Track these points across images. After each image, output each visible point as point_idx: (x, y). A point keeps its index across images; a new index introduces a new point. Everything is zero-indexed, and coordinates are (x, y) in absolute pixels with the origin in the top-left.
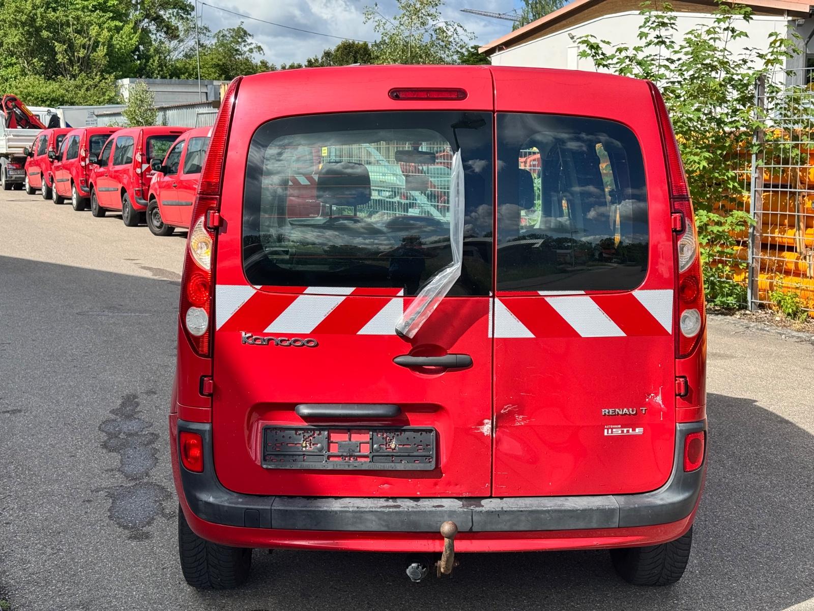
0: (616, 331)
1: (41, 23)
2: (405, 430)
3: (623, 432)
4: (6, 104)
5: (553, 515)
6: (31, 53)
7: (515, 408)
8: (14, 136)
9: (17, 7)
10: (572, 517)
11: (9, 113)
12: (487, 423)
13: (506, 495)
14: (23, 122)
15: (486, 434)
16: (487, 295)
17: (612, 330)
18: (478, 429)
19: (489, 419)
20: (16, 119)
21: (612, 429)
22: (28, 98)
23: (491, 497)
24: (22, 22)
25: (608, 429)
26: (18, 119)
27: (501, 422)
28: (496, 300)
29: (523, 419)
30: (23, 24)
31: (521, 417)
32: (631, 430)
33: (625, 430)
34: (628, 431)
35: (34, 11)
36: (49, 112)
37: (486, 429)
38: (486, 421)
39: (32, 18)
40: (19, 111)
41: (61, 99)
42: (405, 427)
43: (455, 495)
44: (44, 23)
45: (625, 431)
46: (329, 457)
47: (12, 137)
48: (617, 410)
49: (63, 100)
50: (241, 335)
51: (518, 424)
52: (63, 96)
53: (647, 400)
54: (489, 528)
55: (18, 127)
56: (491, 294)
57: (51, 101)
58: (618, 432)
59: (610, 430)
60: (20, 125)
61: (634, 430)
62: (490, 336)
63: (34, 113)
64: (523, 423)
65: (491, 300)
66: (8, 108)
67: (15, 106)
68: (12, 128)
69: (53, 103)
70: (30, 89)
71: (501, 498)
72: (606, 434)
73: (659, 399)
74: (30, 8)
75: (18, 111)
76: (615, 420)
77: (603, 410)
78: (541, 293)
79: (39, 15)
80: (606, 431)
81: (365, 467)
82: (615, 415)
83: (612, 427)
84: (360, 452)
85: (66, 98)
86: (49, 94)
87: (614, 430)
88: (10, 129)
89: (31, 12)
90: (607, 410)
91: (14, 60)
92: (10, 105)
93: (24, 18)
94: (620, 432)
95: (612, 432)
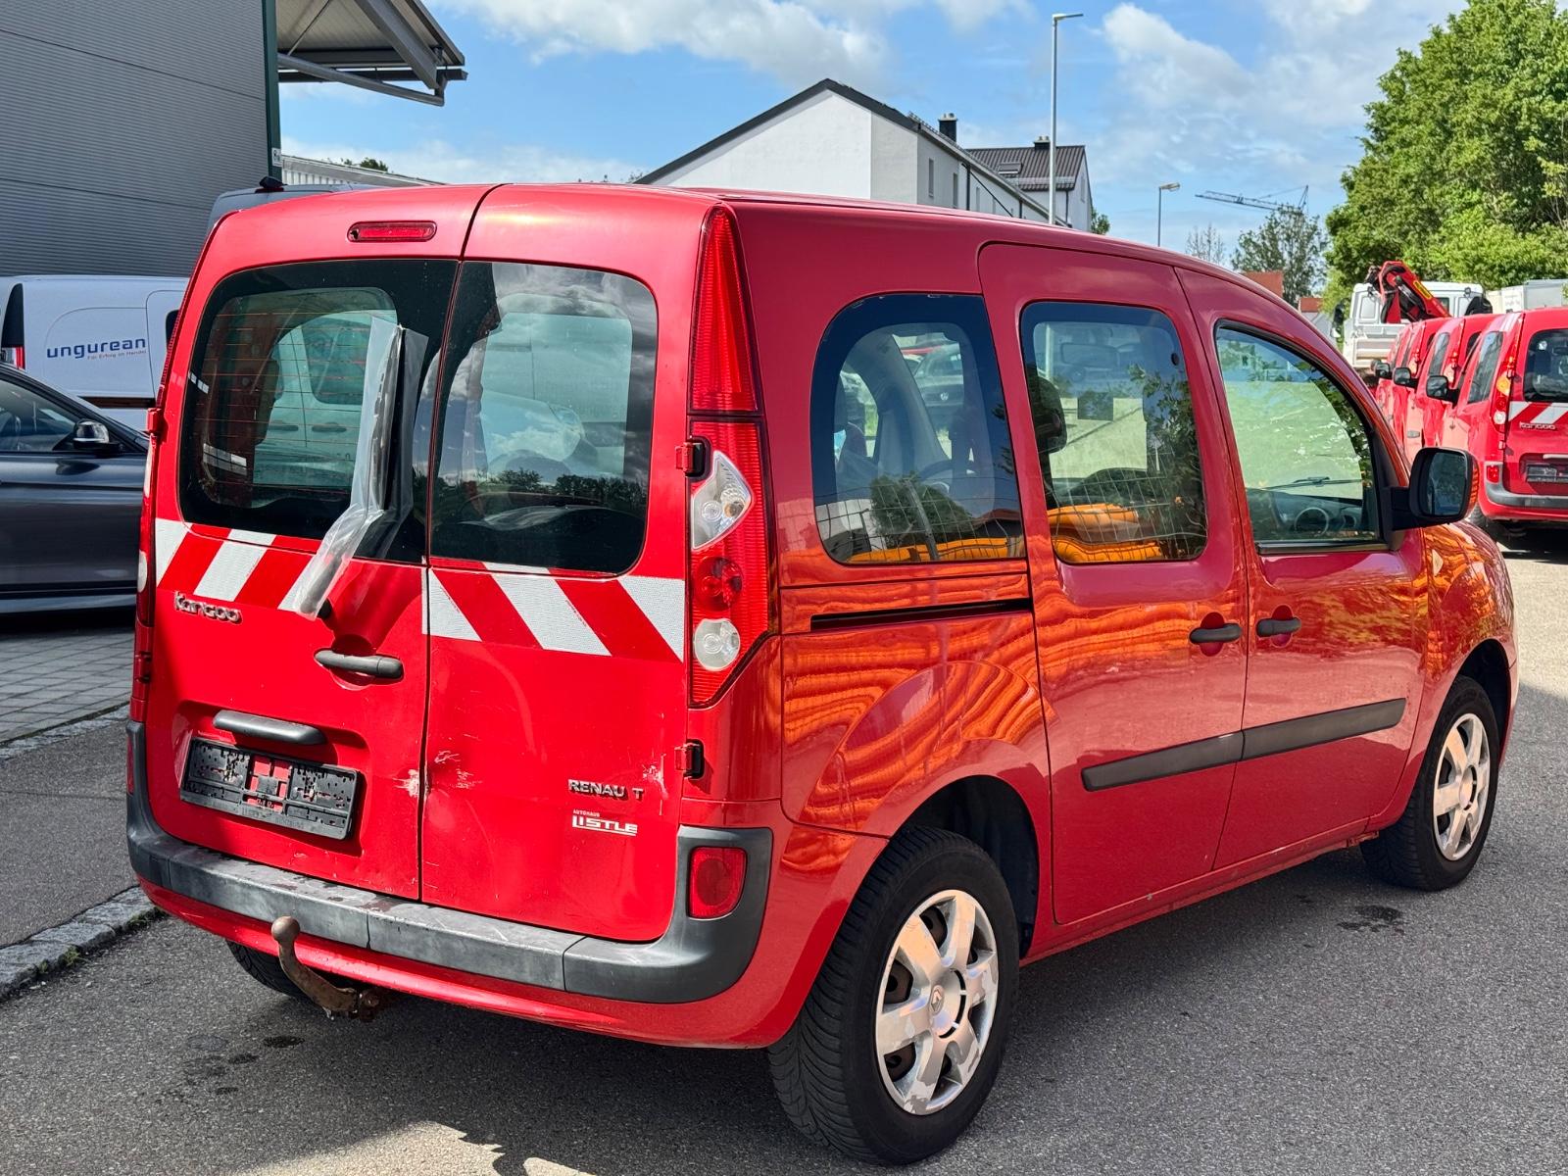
0: (594, 646)
1: (1528, 123)
2: (326, 771)
3: (603, 826)
4: (1384, 278)
5: (469, 945)
6: (1506, 182)
7: (455, 757)
8: (1369, 336)
9: (1485, 96)
10: (494, 956)
11: (1388, 296)
12: (414, 776)
13: (438, 902)
14: (1414, 311)
15: (411, 794)
16: (418, 562)
17: (587, 642)
18: (401, 783)
19: (416, 769)
20: (1401, 305)
21: (585, 817)
22: (1477, 267)
23: (419, 902)
24: (1491, 125)
25: (578, 816)
26: (1406, 306)
27: (436, 777)
28: (431, 572)
29: (469, 779)
30: (1494, 127)
31: (466, 774)
32: (617, 824)
33: (607, 823)
34: (612, 827)
35: (1517, 103)
36: (1468, 292)
37: (412, 785)
38: (412, 772)
39: (1511, 115)
40: (1409, 291)
41: (1539, 267)
42: (325, 766)
43: (375, 889)
44: (1532, 123)
45: (607, 826)
46: (246, 797)
47: (1365, 338)
48: (593, 784)
49: (1544, 268)
50: (173, 595)
51: (461, 786)
52: (1543, 261)
53: (645, 775)
54: (390, 949)
55: (1403, 321)
56: (424, 562)
57: (1519, 271)
58: (594, 823)
59: (582, 819)
60: (1407, 317)
61: (622, 826)
62: (425, 631)
63: (1436, 294)
64: (467, 786)
65: (424, 569)
66: (1387, 286)
67: (1402, 282)
68: (1391, 322)
69: (1520, 275)
70: (1482, 251)
71: (431, 905)
72: (575, 824)
73: (660, 776)
74: (1510, 97)
75: (1406, 291)
76: (589, 803)
77: (571, 781)
78: (489, 566)
79: (1524, 110)
80: (575, 819)
81: (272, 820)
82: (589, 793)
83: (585, 813)
84: (278, 795)
85: (1548, 266)
86: (1516, 258)
87: (588, 820)
88: (1388, 325)
89: (1511, 105)
90: (577, 783)
91: (1475, 197)
92: (1393, 280)
93: (1494, 116)
94: (599, 825)
95: (585, 823)
